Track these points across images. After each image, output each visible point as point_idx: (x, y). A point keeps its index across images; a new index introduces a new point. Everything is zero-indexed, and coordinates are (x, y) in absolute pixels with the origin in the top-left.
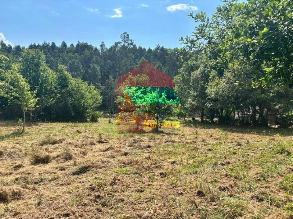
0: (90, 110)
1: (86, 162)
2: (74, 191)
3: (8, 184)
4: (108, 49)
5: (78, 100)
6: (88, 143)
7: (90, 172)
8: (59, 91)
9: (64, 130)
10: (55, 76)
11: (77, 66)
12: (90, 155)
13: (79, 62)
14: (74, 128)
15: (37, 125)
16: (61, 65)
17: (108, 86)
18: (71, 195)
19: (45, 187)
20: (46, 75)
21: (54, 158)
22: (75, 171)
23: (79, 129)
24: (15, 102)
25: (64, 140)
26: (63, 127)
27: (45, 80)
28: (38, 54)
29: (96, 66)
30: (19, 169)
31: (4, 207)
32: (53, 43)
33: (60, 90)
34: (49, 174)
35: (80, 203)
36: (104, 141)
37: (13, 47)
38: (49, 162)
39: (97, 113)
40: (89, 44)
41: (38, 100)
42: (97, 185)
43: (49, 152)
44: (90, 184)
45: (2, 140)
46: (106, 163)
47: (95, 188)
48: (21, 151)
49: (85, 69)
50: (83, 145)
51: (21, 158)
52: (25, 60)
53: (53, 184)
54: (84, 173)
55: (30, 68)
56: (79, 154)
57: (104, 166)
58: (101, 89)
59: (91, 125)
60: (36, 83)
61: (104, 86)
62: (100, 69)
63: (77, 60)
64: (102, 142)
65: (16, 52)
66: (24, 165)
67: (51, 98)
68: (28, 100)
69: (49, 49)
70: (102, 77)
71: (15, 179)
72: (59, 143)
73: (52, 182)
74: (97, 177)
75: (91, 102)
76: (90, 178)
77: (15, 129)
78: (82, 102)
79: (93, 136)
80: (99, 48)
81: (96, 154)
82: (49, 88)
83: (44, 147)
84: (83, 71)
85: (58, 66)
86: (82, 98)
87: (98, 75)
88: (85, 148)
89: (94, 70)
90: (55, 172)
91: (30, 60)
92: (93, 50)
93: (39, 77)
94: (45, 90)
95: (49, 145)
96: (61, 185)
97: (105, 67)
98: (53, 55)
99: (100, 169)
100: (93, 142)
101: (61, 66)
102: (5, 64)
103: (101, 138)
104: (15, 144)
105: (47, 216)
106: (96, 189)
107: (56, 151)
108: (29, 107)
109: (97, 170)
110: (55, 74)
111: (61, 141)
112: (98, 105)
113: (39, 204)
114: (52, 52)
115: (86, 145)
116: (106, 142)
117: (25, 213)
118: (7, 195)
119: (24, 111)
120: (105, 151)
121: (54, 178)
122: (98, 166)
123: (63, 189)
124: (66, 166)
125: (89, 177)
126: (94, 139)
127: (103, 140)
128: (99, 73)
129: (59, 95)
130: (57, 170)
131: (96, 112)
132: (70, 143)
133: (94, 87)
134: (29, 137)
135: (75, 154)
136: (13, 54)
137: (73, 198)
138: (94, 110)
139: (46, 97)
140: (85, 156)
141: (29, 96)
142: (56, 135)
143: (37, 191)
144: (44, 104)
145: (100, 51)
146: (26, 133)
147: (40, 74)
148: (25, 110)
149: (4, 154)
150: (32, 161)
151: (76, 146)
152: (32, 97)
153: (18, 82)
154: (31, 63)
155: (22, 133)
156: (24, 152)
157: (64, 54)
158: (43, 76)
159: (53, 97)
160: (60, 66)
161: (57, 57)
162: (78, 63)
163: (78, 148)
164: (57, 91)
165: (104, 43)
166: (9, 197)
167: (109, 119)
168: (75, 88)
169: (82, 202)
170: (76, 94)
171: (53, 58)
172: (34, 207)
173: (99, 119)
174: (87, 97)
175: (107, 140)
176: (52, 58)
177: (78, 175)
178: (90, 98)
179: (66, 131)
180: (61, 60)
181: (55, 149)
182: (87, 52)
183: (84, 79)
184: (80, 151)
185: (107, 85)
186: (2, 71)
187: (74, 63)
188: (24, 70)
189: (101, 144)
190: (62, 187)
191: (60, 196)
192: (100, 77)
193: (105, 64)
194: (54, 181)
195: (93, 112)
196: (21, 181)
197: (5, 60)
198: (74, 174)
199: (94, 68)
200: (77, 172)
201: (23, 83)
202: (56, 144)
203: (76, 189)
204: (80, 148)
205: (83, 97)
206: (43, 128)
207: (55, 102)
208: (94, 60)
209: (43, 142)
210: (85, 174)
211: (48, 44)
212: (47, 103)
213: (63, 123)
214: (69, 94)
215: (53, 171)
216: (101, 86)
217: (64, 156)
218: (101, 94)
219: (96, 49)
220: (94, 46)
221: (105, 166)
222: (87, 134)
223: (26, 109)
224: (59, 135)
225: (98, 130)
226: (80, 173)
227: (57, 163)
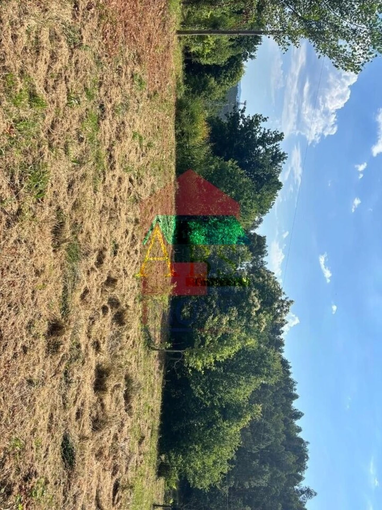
0: (182, 462)
1: (83, 460)
2: (34, 440)
3: (75, 334)
4: (304, 505)
5: (200, 440)
6: (117, 462)
7: (61, 469)
8: (215, 404)
9: (147, 412)
10: (241, 398)
11: (264, 438)
12: (95, 467)
13: (270, 442)
14: (150, 431)
15: (160, 368)
16: (261, 409)
17: (229, 503)
18: (29, 435)
19: (55, 388)
20: (242, 385)
21: (101, 400)
22: (71, 440)
23: (147, 439)
24: (196, 340)
25: (130, 414)
26: (152, 410)
27: (233, 382)
28: (275, 374)
29: (267, 477)
30: (93, 348)
31: (41, 333)
32: (296, 397)
33: (217, 406)
34: (76, 393)
35: (9, 454)
36: (117, 497)
37: (282, 336)
38: (95, 392)
39: (175, 476)
40: (308, 463)
41: (200, 372)
42: (32, 487)
43: (113, 391)
44: (39, 471)
45: (142, 322)
46: (71, 503)
47: (27, 483)
48: (121, 349)
49: (258, 453)
50: (116, 452)
51: (110, 349)
52: (262, 354)
53: (58, 402)
54: (63, 457)
55: (250, 362)
56: (100, 446)
57: (66, 499)
58: (222, 486)
59: (152, 464)
60: (228, 369)
61: (230, 494)
62: (260, 487)
63: (274, 439)
64: (115, 491)
65: (274, 340)
66: (98, 355)
67: (203, 390)
68: (201, 358)
69: (285, 389)
70: (247, 490)
71: (80, 344)
72: (125, 405)
73: (61, 398)
74: (49, 486)
75: (197, 465)
76: (49, 470)
77: (157, 336)
78: (197, 447)
79: (129, 471)
80: (303, 485)
81: (94, 480)
82: (221, 389)
83: (122, 383)
84: (254, 450)
85: (259, 403)
86: (204, 447)
87: (250, 481)
88: (109, 455)
89: (258, 473)
90: (77, 402)
91: (263, 361)
92: (297, 471)
93: (238, 374)
94: (217, 383)
95: (125, 389)
96: (52, 414)
97: (268, 499)
98: (276, 395)
99: (64, 491)
100: (118, 472)
101: (259, 410)
102: (254, 326)
103: (124, 489)
104: (133, 339)
105: (5, 396)
106: (25, 485)
107: (112, 402)
108: (188, 359)
109: (61, 485)
110: (244, 399)
111: (128, 409)
112: (191, 479)
113: (30, 382)
114: (281, 394)
115: (115, 458)
116: (113, 500)
117: (22, 362)
118: (58, 336)
119: (183, 351)
120: (97, 499)
121: (67, 402)
122: (70, 487)
123: (44, 419)
124: (82, 422)
125: (53, 467)
126: (124, 473)
127: (119, 493)
128: (253, 484)
129: (208, 404)
130: (80, 405)
131: (176, 474)
132: (123, 425)
133: (226, 472)
134: (142, 357)
135: (101, 438)
136: (269, 337)
137: (23, 440)
138: (180, 471)
139: (205, 384)
140: (94, 456)
141: (207, 360)
142: (140, 398)
143: (52, 377)
144: (194, 380)
145: (296, 487)
146: (148, 352)
147: (243, 375)
148: (185, 352)
149: (120, 328)
150: (103, 365)
151: (116, 438)
152: (205, 364)
153: (227, 345)
154: (260, 363)
155: (149, 347)
156: (119, 353)
157: (282, 413)
158: (239, 380)
159: (205, 394)
160: (259, 408)
161: (274, 402)
162: (269, 440)
163: (111, 441)
164: (215, 401)
165: (315, 497)
166: (54, 338)
167: (161, 503)
168: (223, 434)
169: (9, 458)
170: (210, 434)
171: (272, 395)
172: (27, 375)
173: (162, 481)
174: (205, 457)
175: (119, 504)
176: (272, 392)
177: (62, 445)
178: (204, 463)
179: (146, 416)
180: (270, 408)
181: (117, 399)
182: (291, 459)
183: (240, 452)
184: (105, 447)
185: (230, 500)
186: (243, 322)
187: (268, 431)
188: (247, 351)
189: (112, 490)
190: (47, 416)
191: (34, 415)
192: (247, 485)
193: (273, 498)
194: (61, 403)
195: (177, 469)
196: (75, 352)
197: (259, 327)
198: (66, 438)
199: (264, 473)
200: (68, 443)
201: (227, 352)
202: (124, 401)
203: (36, 444)
204: (110, 445)
205: (206, 447)
206: (155, 377)
207: (198, 397)
208: (278, 473)
209: (131, 380)
210: (59, 460)
211: (294, 388)
212: (195, 385)
213: (159, 409)
214: (211, 423)
215: (80, 399)
216: (227, 487)
217: (101, 418)
218: (212, 488)
219: (300, 478)
220: (306, 474)
221: (66, 502)
222: (136, 457)
223: (187, 354)
224: (140, 404)
225: (141, 480)
226: (65, 449)
227: (92, 404)
